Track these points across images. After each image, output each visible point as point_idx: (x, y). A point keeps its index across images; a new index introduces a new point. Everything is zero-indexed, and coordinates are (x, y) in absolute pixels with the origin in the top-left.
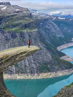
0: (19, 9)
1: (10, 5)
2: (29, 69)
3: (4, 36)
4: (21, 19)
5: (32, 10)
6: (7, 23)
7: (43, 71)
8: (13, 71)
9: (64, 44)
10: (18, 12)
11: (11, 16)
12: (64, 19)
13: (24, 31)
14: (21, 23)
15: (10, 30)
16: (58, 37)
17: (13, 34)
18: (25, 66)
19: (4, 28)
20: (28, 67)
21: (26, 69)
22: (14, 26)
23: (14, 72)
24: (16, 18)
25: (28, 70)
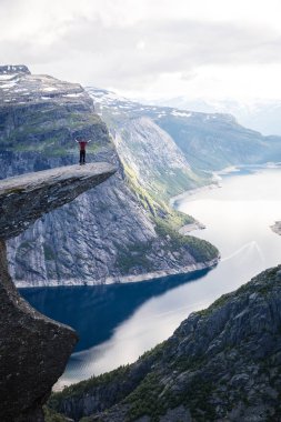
0: (54, 85)
1: (29, 73)
2: (90, 266)
3: (14, 168)
4: (63, 117)
5: (96, 91)
6: (21, 129)
7: (130, 270)
8: (40, 270)
9: (192, 189)
10: (52, 96)
11: (31, 106)
12: (189, 115)
13: (71, 151)
14: (61, 129)
15: (31, 148)
16: (172, 169)
17: (37, 162)
18: (78, 257)
19: (11, 145)
20: (86, 259)
21: (80, 266)
22: (43, 136)
23: (45, 275)
24: (46, 114)
25: (86, 267)
